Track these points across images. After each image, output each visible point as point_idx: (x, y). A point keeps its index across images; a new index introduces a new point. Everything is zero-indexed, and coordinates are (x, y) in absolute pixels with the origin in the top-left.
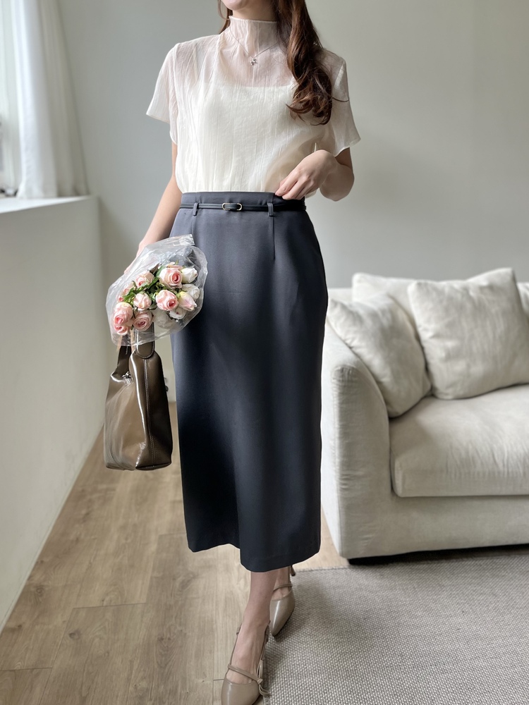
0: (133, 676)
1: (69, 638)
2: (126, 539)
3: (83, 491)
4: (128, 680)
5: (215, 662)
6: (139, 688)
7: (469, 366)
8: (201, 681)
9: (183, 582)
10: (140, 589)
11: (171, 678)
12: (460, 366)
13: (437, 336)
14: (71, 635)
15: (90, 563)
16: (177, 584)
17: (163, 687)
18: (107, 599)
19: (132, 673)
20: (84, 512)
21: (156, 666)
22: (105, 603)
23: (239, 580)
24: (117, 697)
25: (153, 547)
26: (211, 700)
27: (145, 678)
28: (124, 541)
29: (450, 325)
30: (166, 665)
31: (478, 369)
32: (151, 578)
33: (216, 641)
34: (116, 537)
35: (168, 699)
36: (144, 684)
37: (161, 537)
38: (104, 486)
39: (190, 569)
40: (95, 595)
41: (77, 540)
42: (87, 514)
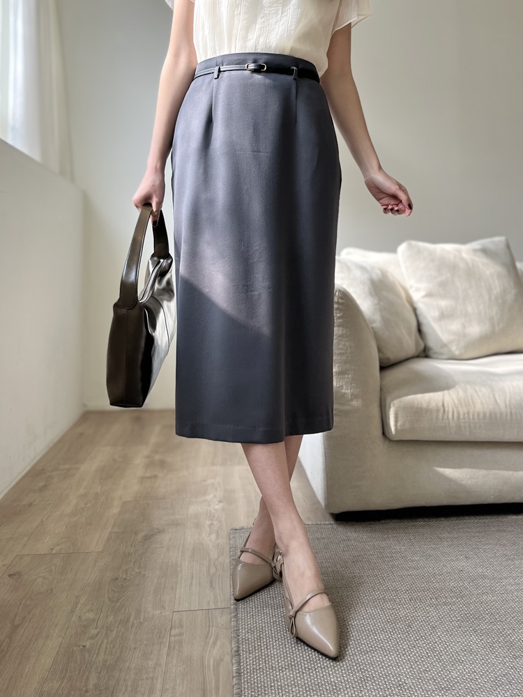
0: (77, 609)
1: (8, 578)
2: (86, 504)
3: (43, 470)
4: (72, 611)
5: (177, 597)
6: (84, 618)
7: (464, 326)
8: (158, 612)
9: (146, 536)
10: (96, 542)
11: (123, 610)
12: (455, 326)
13: (429, 295)
14: (10, 576)
15: (42, 521)
16: (140, 537)
17: (112, 617)
18: (58, 548)
19: (76, 607)
20: (41, 484)
21: (107, 600)
22: (54, 551)
23: (210, 534)
24: (56, 625)
25: (115, 510)
26: (169, 628)
27: (92, 610)
28: (83, 506)
29: (443, 285)
30: (118, 600)
31: (475, 330)
32: (110, 533)
33: (179, 580)
34: (74, 502)
35: (118, 627)
36: (91, 615)
37: (125, 503)
38: (67, 466)
39: (154, 526)
40: (44, 546)
41: (30, 505)
42: (45, 486)
